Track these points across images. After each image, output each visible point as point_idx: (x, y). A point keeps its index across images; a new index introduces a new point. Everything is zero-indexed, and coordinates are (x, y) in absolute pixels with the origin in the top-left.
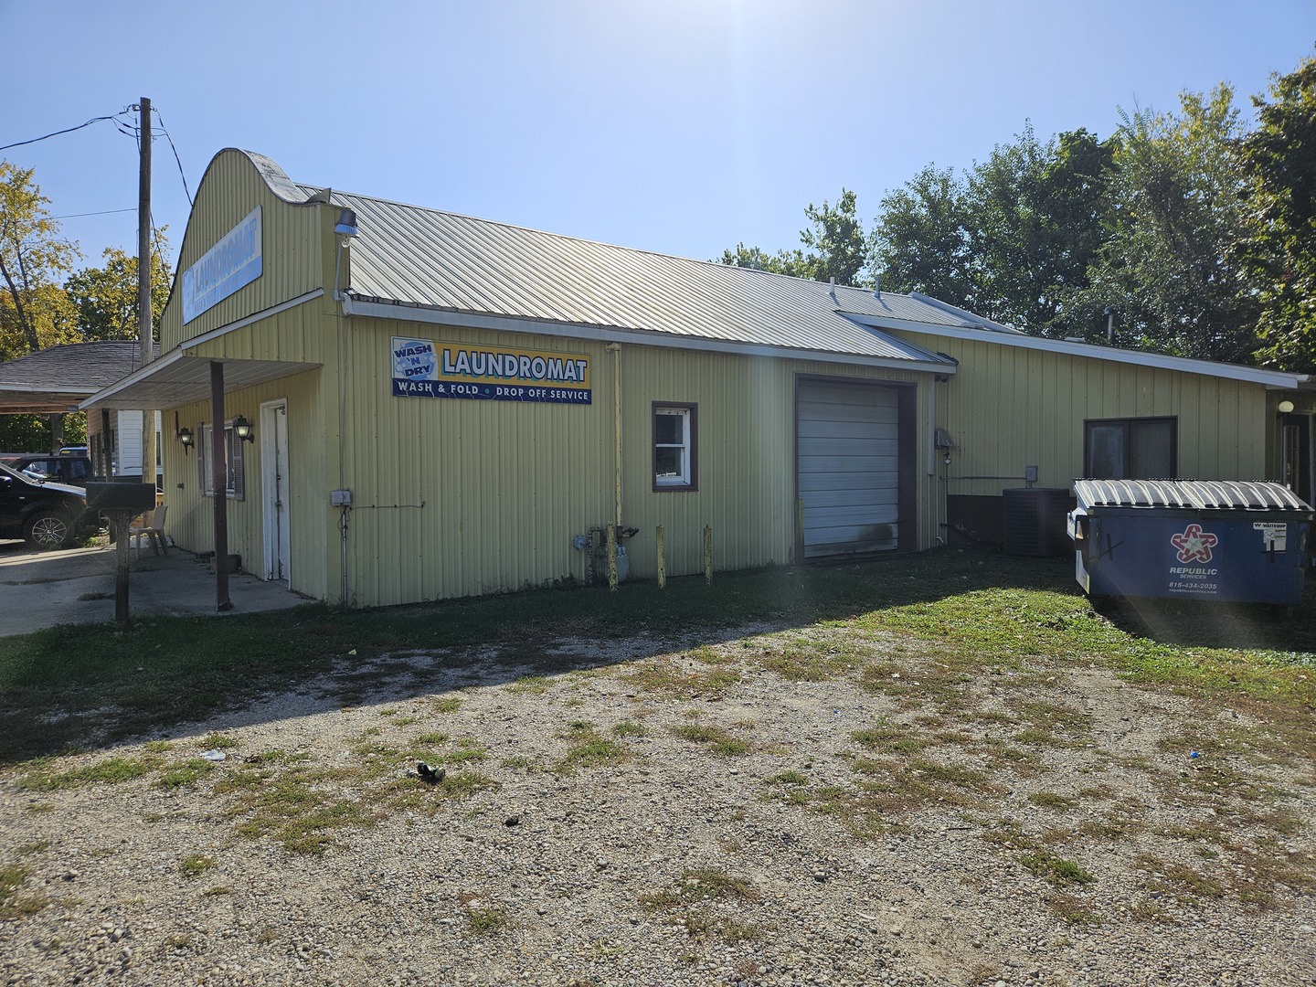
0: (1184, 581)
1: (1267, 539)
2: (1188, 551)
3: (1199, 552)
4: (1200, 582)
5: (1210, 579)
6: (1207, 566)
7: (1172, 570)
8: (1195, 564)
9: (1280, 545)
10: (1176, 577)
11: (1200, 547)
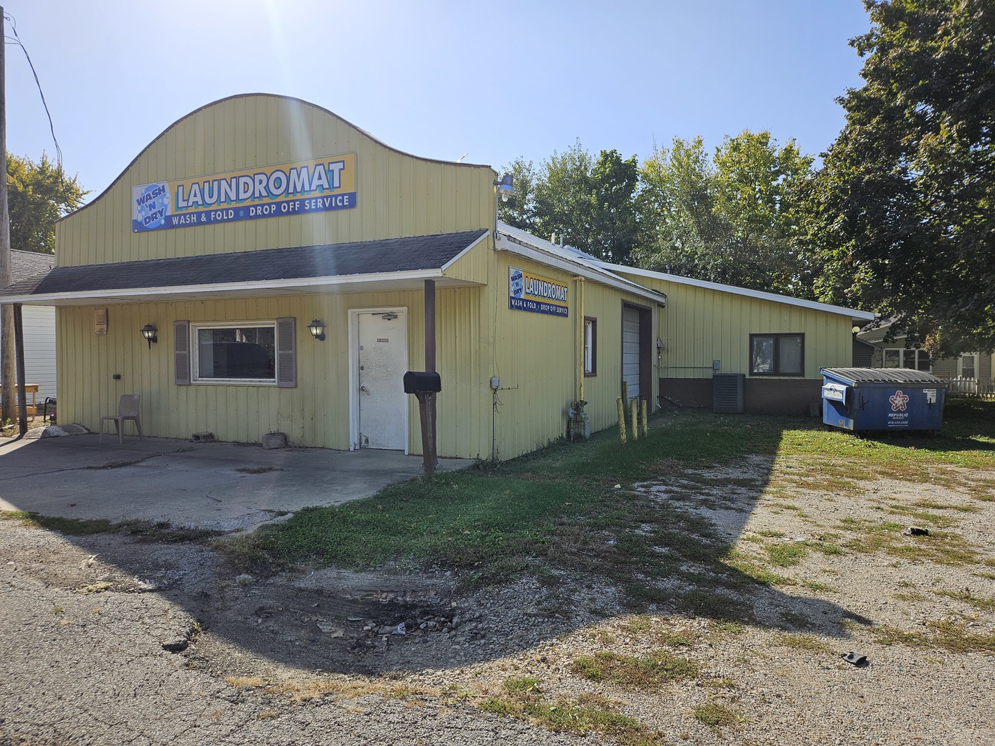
0: (895, 420)
1: (928, 397)
2: (896, 405)
3: (901, 405)
4: (901, 420)
5: (905, 419)
6: (904, 412)
7: (890, 415)
8: (899, 412)
9: (934, 401)
10: (891, 419)
11: (901, 403)
